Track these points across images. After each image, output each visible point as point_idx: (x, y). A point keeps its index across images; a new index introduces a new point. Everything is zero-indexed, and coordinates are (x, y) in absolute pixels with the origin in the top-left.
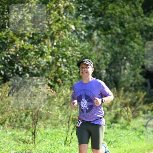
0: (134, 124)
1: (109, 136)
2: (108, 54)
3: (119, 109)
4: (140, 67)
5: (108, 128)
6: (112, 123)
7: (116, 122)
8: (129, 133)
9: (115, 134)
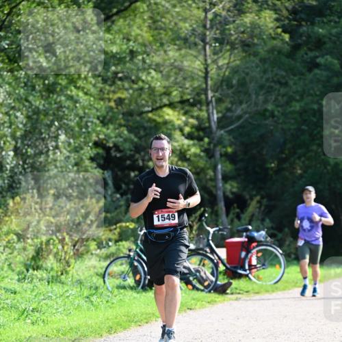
0: (77, 271)
1: (22, 298)
2: (18, 114)
3: (44, 239)
4: (90, 144)
5: (19, 280)
6: (28, 271)
7: (37, 268)
8: (67, 291)
9: (34, 294)
